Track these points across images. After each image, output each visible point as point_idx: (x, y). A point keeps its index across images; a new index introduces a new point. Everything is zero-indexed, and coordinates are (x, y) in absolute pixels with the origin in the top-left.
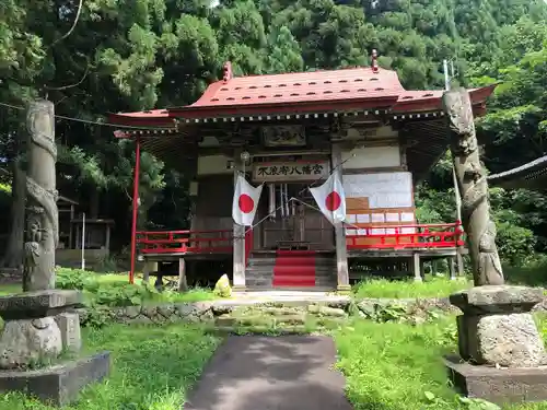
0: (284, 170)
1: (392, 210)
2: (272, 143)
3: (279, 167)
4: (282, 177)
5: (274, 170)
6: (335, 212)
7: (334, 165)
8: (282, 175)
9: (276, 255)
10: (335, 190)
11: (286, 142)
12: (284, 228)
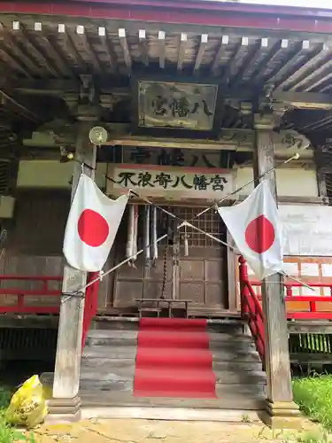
0: (163, 180)
1: (310, 259)
2: (151, 120)
3: (154, 173)
4: (157, 190)
5: (145, 179)
6: (265, 255)
7: (262, 170)
8: (158, 187)
9: (137, 325)
10: (265, 214)
11: (176, 122)
12: (147, 277)
